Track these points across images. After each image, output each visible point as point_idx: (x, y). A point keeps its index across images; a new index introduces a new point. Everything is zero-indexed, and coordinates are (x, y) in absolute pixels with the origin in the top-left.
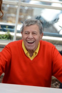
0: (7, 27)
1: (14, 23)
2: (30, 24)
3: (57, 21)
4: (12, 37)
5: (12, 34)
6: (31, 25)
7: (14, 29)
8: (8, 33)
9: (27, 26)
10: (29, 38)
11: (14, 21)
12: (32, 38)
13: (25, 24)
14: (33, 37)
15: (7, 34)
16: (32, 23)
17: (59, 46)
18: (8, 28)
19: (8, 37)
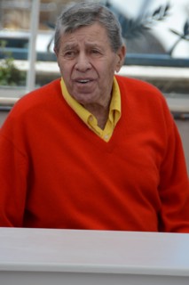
0: (4, 43)
1: (27, 28)
2: (77, 24)
3: (165, 15)
4: (22, 75)
5: (21, 65)
6: (81, 26)
7: (27, 48)
8: (7, 63)
9: (67, 31)
10: (77, 70)
11: (25, 22)
12: (88, 69)
13: (64, 24)
14: (89, 66)
15: (5, 67)
16: (84, 22)
17: (174, 97)
18: (8, 46)
19: (9, 76)
